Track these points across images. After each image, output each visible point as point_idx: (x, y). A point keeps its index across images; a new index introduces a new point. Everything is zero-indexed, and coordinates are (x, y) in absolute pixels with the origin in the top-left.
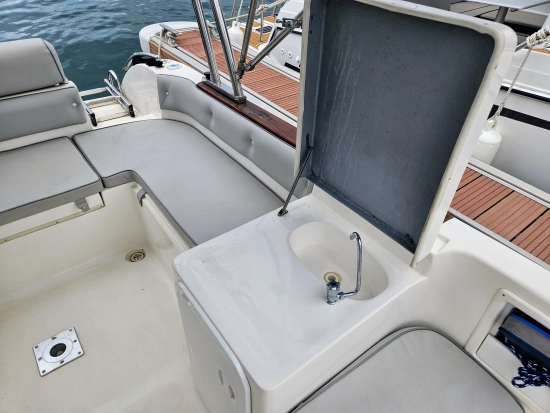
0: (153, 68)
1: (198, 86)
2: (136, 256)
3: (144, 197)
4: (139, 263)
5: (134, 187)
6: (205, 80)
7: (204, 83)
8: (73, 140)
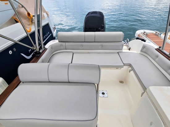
0: (143, 42)
1: (156, 49)
2: (121, 82)
3: (131, 71)
4: (121, 84)
5: (129, 67)
6: (159, 48)
7: (158, 49)
8: (118, 53)
